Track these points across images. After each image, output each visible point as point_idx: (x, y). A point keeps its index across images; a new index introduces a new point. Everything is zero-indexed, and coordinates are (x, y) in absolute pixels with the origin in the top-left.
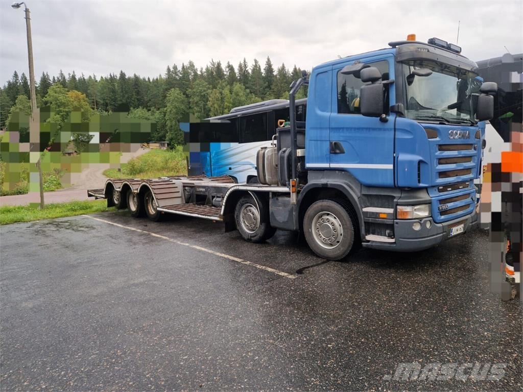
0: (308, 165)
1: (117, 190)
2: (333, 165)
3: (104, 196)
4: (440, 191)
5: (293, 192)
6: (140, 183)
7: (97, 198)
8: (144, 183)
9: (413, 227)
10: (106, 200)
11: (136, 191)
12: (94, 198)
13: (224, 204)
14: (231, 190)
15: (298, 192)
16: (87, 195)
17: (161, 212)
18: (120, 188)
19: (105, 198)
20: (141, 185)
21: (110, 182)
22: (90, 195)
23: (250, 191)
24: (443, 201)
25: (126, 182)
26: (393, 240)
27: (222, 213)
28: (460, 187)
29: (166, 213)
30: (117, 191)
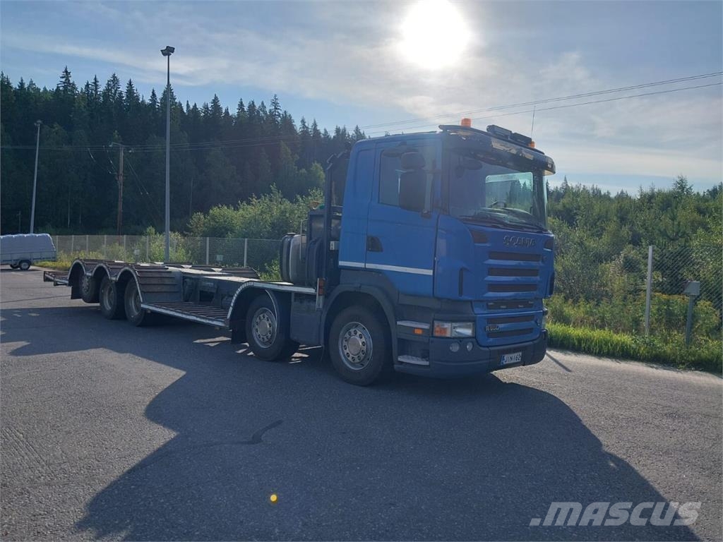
0: (341, 263)
1: (88, 274)
2: (369, 266)
3: (67, 282)
4: (489, 307)
5: (319, 295)
6: (120, 267)
7: (56, 284)
8: (127, 268)
9: (451, 348)
10: (70, 288)
11: (114, 279)
12: (53, 283)
13: (232, 304)
14: (243, 286)
15: (327, 296)
16: (43, 279)
17: (145, 310)
18: (92, 272)
19: (69, 285)
20: (122, 270)
21: (80, 262)
22: (46, 279)
23: (268, 289)
24: (492, 321)
25: (102, 265)
26: (427, 363)
27: (229, 316)
28: (520, 306)
29: (153, 312)
30: (88, 277)
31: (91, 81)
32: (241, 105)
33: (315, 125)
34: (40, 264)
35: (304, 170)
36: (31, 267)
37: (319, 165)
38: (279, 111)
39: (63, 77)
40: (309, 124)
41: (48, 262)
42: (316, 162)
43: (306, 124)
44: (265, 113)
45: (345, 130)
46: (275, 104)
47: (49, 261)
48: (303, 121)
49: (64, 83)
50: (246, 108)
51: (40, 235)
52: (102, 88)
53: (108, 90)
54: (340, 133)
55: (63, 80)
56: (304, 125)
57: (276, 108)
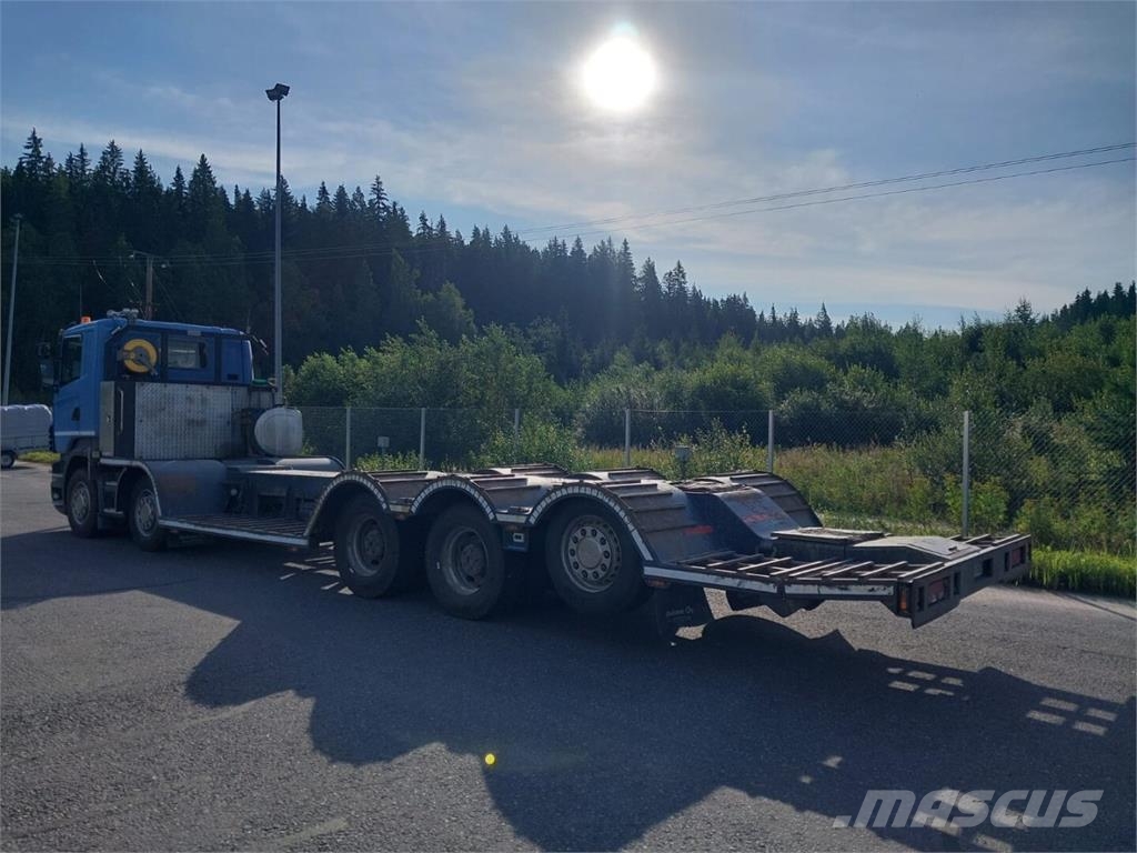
31: (76, 153)
32: (323, 192)
33: (442, 224)
34: (30, 455)
35: (430, 296)
36: (16, 463)
37: (452, 286)
38: (385, 201)
39: (27, 147)
40: (433, 223)
41: (38, 453)
42: (448, 282)
43: (428, 223)
44: (363, 205)
45: (487, 232)
46: (377, 190)
47: (41, 451)
48: (423, 218)
49: (31, 156)
50: (331, 198)
51: (30, 406)
52: (93, 164)
53: (104, 167)
54: (481, 238)
55: (30, 151)
56: (425, 224)
57: (379, 198)
